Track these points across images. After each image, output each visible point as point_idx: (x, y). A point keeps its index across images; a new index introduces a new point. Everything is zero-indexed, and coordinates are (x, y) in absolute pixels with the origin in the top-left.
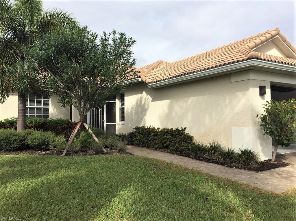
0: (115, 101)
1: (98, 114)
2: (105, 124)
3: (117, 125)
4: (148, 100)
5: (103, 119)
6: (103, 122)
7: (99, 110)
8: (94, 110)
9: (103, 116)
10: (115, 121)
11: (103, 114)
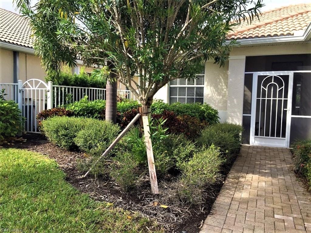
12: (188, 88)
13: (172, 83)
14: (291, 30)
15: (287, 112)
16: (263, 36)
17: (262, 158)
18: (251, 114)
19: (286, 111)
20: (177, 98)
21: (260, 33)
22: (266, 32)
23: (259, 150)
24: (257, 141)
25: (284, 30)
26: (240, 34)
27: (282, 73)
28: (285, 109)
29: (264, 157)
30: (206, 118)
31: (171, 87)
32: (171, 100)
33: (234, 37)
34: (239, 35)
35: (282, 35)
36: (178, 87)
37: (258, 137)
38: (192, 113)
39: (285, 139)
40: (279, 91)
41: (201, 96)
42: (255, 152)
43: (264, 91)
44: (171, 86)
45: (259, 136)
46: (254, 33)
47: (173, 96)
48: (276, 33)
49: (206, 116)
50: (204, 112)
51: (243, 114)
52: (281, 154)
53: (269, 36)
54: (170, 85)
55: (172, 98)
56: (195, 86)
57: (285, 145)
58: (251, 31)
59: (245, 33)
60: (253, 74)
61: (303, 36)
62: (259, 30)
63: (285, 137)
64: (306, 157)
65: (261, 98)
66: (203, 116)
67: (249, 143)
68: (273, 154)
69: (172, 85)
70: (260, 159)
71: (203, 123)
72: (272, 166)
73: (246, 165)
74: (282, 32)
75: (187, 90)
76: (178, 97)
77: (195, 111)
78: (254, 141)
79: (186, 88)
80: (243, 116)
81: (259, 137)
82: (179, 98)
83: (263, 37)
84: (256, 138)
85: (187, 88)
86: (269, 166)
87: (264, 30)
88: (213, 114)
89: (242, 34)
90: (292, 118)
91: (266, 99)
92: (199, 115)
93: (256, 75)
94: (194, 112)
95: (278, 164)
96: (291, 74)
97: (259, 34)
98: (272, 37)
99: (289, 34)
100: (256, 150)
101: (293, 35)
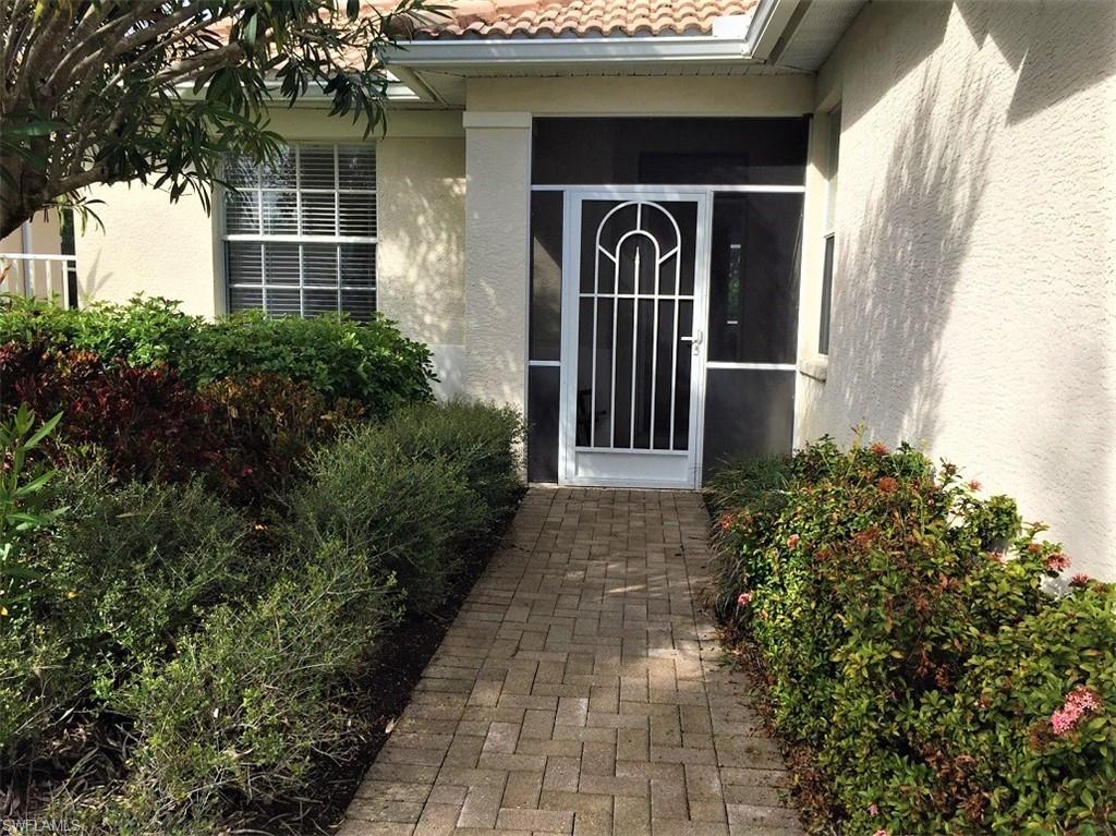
0: (800, 181)
1: (647, 286)
2: (700, 365)
3: (799, 377)
4: (984, 113)
5: (686, 327)
6: (686, 349)
7: (658, 261)
8: (616, 260)
9: (687, 307)
10: (784, 347)
11: (688, 287)
12: (307, 246)
13: (235, 226)
14: (702, 14)
15: (694, 346)
16: (596, 31)
17: (595, 550)
18: (559, 360)
19: (689, 344)
20: (261, 291)
21: (584, 18)
22: (607, 17)
23: (590, 507)
24: (585, 467)
25: (678, 15)
26: (507, 16)
27: (673, 193)
28: (683, 338)
29: (605, 540)
30: (365, 384)
31: (229, 242)
32: (231, 298)
33: (478, 28)
34: (503, 19)
35: (669, 30)
36: (262, 242)
37: (588, 453)
38: (297, 360)
39: (686, 456)
40: (661, 265)
41: (365, 284)
42: (572, 521)
43: (607, 265)
44: (232, 238)
45: (592, 448)
46: (561, 19)
47: (241, 281)
48: (645, 22)
49: (365, 376)
50: (358, 356)
51: (530, 358)
52: (672, 522)
53: (619, 30)
54: (229, 233)
55: (237, 290)
56: (337, 239)
57: (685, 480)
58: (551, 9)
59: (528, 14)
60: (562, 192)
61: (747, 38)
62: (580, 9)
63: (687, 449)
64: (761, 564)
65: (596, 295)
66: (352, 373)
67: (554, 478)
68: (641, 523)
69: (234, 233)
70: (585, 553)
71: (333, 410)
72: (629, 588)
73: (525, 595)
74: (666, 21)
75: (304, 255)
76: (263, 286)
77: (312, 351)
78: (573, 468)
79: (300, 248)
80: (530, 367)
81: (592, 453)
82: (268, 291)
83: (593, 33)
84: (580, 456)
85: (304, 249)
86: (619, 590)
87: (602, 9)
88: (399, 363)
89: (514, 20)
90: (710, 372)
91: (616, 296)
92: (332, 372)
93: (575, 197)
94: (309, 359)
95: (655, 574)
96: (702, 195)
97: (579, 23)
98: (630, 36)
99: (694, 29)
100: (577, 507)
101: (709, 32)
